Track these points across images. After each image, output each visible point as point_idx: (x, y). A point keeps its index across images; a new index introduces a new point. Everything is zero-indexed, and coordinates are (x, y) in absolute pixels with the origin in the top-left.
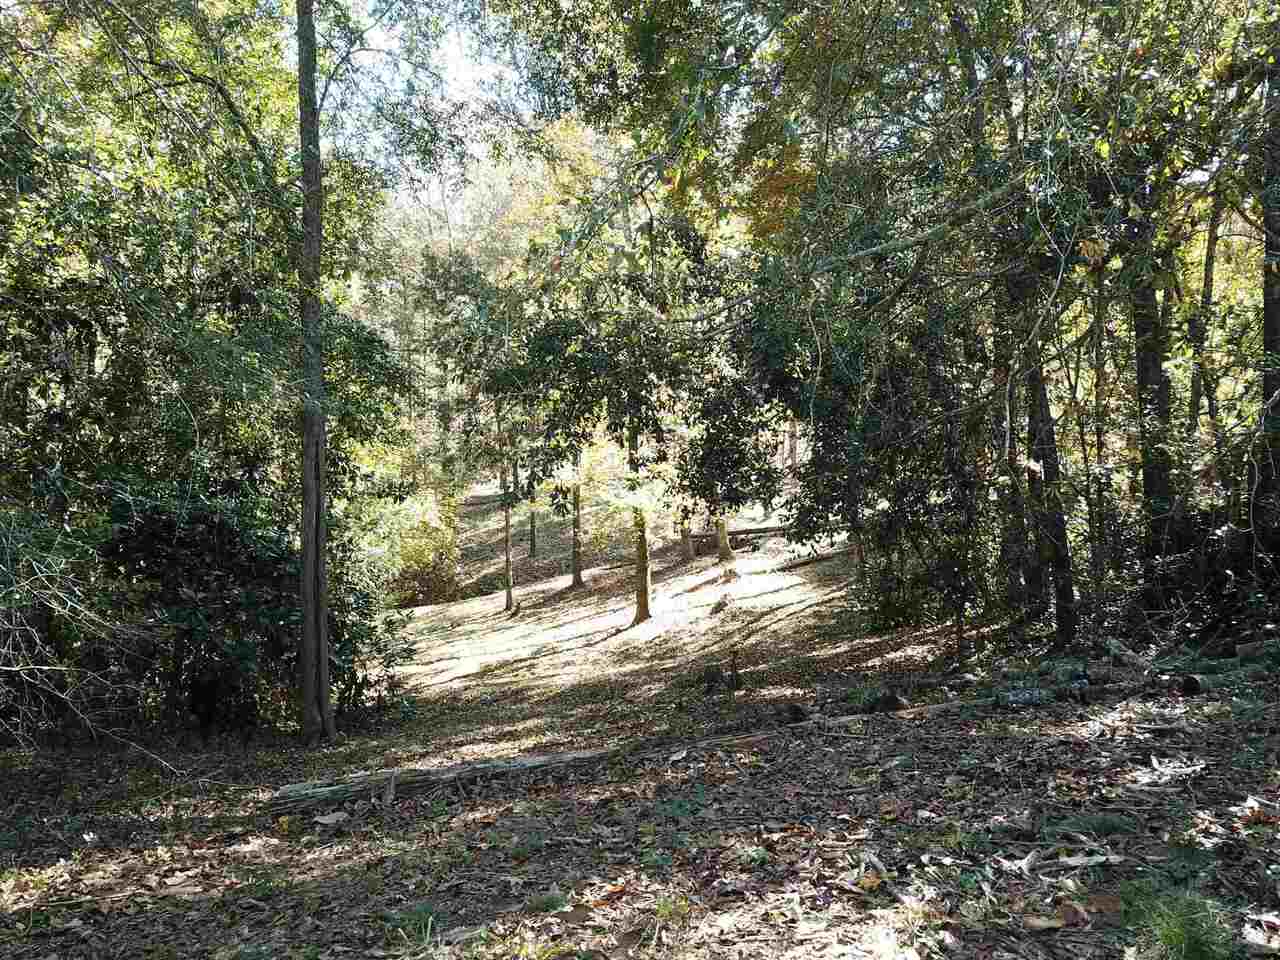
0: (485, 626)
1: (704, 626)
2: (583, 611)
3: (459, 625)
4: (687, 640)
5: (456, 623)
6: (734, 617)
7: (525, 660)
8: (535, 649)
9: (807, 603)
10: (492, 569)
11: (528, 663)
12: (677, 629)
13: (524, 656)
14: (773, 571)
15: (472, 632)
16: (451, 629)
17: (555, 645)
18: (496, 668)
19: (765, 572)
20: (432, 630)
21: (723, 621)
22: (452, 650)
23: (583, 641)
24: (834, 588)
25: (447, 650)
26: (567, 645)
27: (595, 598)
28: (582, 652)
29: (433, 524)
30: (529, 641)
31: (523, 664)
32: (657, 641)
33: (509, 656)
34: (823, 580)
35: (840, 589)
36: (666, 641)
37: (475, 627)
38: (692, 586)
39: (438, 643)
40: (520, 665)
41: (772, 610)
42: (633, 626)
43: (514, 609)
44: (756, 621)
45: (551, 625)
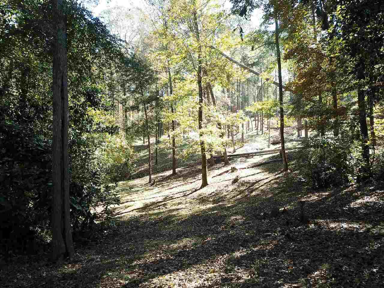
0: (142, 188)
1: (231, 188)
2: (178, 183)
3: (132, 188)
4: (225, 193)
5: (131, 187)
6: (243, 185)
7: (161, 202)
8: (164, 197)
9: (270, 179)
10: (142, 169)
11: (163, 203)
12: (220, 190)
13: (160, 200)
14: (248, 168)
15: (138, 191)
16: (130, 190)
17: (172, 196)
18: (150, 205)
19: (245, 168)
20: (122, 190)
21: (238, 186)
22: (131, 198)
23: (182, 194)
24: (277, 173)
25: (129, 197)
26: (176, 196)
27: (182, 178)
28: (183, 198)
29: (125, 147)
30: (161, 194)
31: (161, 204)
32: (213, 194)
33: (154, 200)
34: (271, 171)
35: (280, 174)
36: (217, 194)
37: (139, 189)
38: (219, 173)
39: (125, 195)
40: (160, 204)
41: (257, 182)
42: (201, 188)
43: (152, 182)
44: (252, 186)
45: (168, 188)
